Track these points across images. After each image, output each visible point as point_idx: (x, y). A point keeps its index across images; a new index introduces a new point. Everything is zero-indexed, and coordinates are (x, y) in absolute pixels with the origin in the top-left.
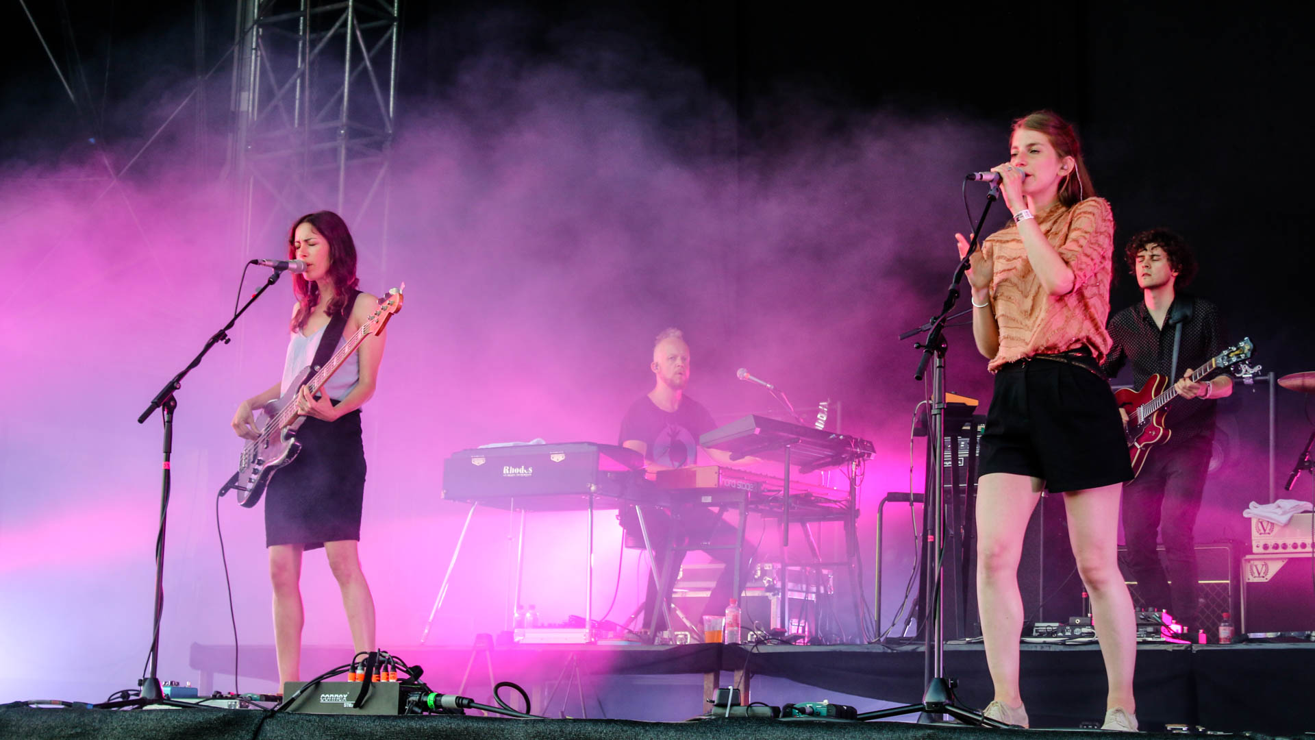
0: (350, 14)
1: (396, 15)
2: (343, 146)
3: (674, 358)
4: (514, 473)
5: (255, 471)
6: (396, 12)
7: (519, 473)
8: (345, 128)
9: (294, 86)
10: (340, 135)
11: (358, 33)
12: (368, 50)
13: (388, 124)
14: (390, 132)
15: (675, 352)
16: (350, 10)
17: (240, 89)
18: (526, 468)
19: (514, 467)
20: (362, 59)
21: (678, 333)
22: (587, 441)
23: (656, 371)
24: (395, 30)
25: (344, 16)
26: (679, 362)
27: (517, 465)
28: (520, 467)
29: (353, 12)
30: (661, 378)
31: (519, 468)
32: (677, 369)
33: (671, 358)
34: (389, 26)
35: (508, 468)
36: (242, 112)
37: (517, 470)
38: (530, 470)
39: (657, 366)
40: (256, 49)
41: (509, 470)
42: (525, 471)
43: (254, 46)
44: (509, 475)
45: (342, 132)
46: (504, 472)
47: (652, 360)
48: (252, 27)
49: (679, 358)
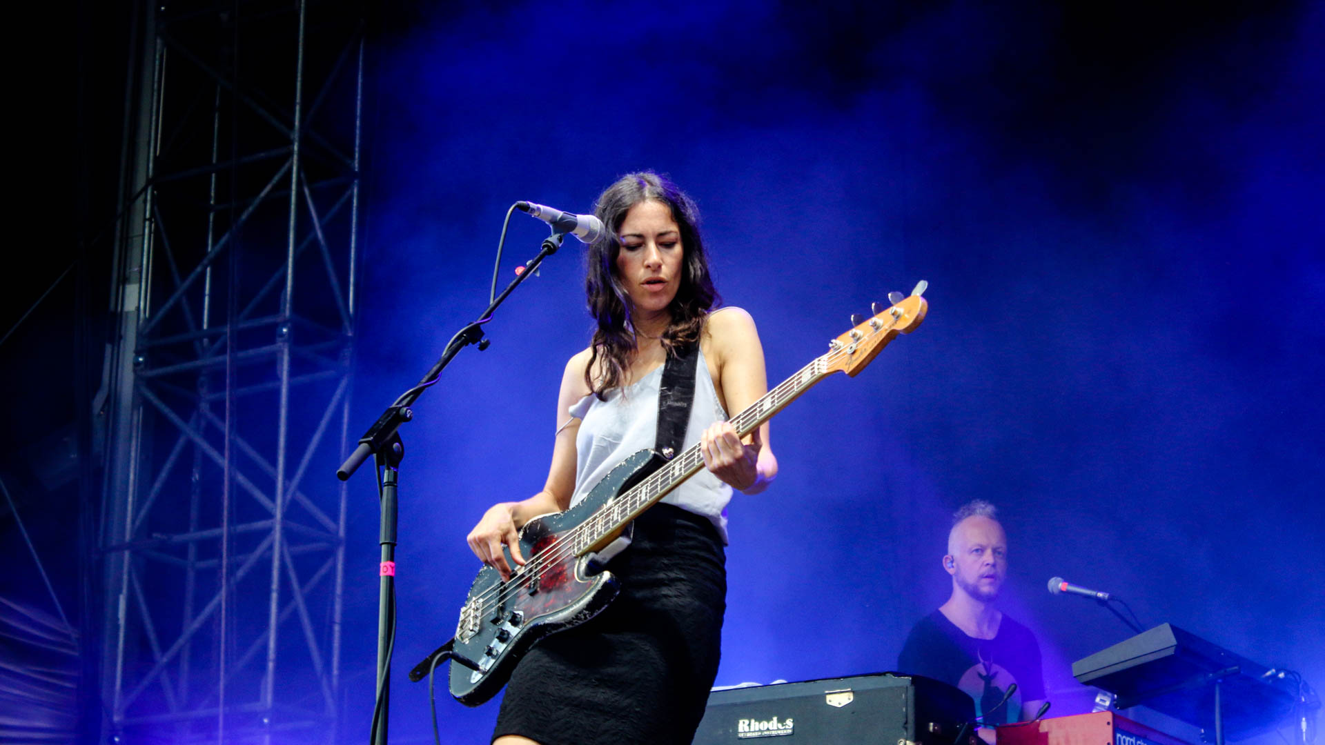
0: (295, 162)
1: (356, 170)
2: (286, 351)
3: (980, 550)
4: (760, 730)
5: (503, 637)
6: (357, 165)
7: (768, 729)
8: (289, 325)
9: (203, 274)
10: (282, 335)
11: (307, 191)
12: (320, 216)
13: (347, 323)
14: (350, 334)
15: (983, 541)
16: (295, 157)
17: (124, 280)
18: (782, 720)
19: (759, 720)
20: (312, 227)
21: (990, 509)
22: (890, 670)
23: (951, 571)
24: (356, 191)
25: (287, 165)
26: (988, 557)
27: (764, 716)
28: (769, 719)
29: (299, 160)
30: (957, 581)
31: (768, 721)
32: (985, 570)
33: (977, 550)
34: (348, 186)
35: (747, 722)
36: (127, 313)
37: (764, 725)
38: (789, 723)
39: (952, 562)
40: (150, 220)
41: (749, 725)
42: (780, 726)
43: (148, 215)
44: (749, 735)
45: (285, 330)
46: (740, 729)
47: (946, 552)
48: (145, 189)
49: (989, 552)
